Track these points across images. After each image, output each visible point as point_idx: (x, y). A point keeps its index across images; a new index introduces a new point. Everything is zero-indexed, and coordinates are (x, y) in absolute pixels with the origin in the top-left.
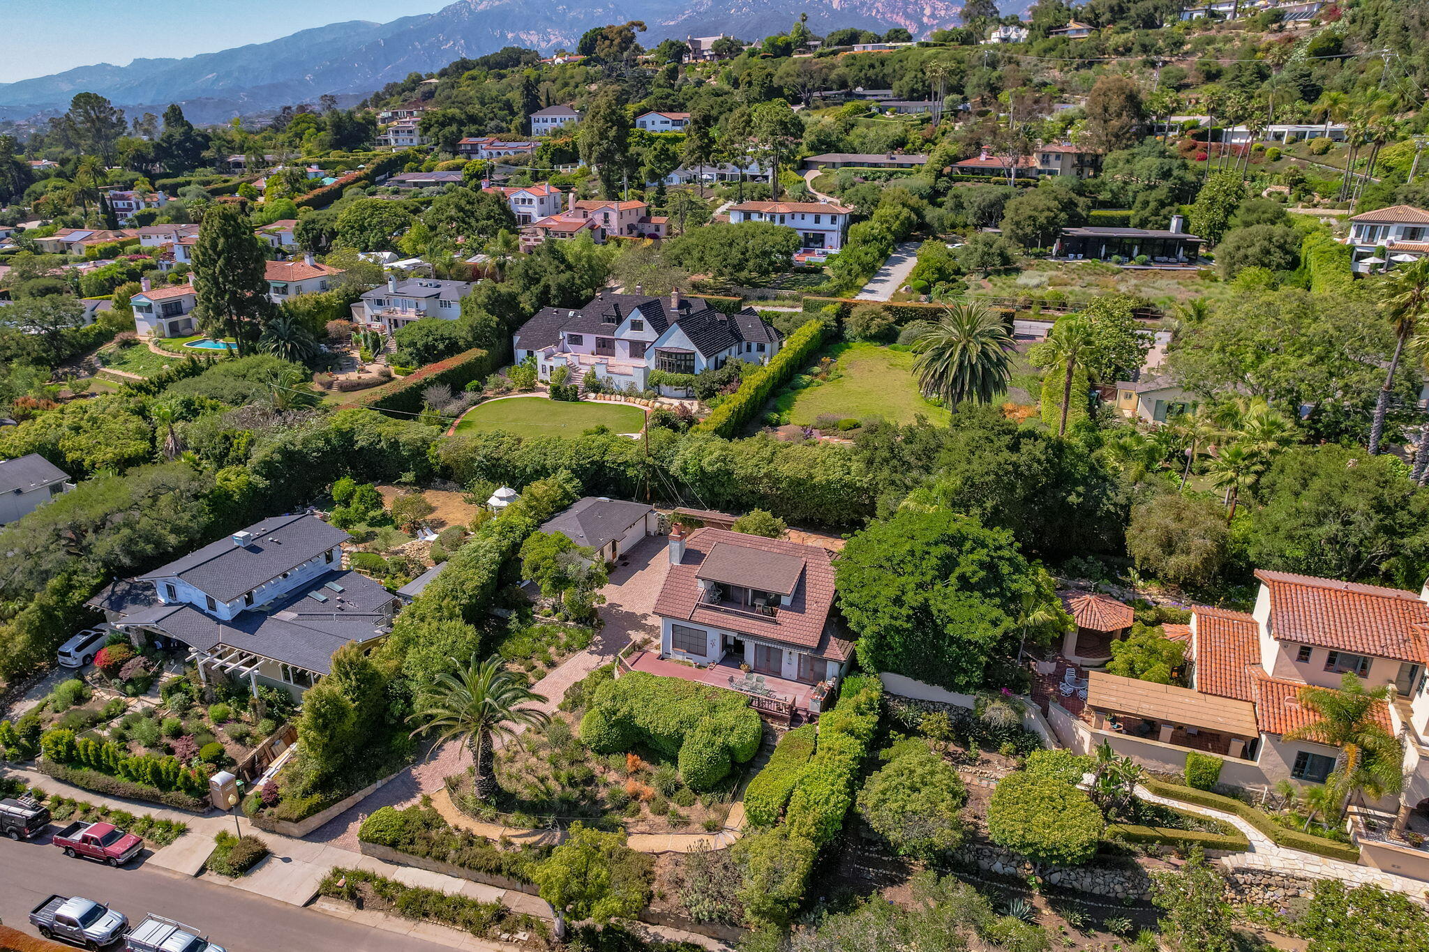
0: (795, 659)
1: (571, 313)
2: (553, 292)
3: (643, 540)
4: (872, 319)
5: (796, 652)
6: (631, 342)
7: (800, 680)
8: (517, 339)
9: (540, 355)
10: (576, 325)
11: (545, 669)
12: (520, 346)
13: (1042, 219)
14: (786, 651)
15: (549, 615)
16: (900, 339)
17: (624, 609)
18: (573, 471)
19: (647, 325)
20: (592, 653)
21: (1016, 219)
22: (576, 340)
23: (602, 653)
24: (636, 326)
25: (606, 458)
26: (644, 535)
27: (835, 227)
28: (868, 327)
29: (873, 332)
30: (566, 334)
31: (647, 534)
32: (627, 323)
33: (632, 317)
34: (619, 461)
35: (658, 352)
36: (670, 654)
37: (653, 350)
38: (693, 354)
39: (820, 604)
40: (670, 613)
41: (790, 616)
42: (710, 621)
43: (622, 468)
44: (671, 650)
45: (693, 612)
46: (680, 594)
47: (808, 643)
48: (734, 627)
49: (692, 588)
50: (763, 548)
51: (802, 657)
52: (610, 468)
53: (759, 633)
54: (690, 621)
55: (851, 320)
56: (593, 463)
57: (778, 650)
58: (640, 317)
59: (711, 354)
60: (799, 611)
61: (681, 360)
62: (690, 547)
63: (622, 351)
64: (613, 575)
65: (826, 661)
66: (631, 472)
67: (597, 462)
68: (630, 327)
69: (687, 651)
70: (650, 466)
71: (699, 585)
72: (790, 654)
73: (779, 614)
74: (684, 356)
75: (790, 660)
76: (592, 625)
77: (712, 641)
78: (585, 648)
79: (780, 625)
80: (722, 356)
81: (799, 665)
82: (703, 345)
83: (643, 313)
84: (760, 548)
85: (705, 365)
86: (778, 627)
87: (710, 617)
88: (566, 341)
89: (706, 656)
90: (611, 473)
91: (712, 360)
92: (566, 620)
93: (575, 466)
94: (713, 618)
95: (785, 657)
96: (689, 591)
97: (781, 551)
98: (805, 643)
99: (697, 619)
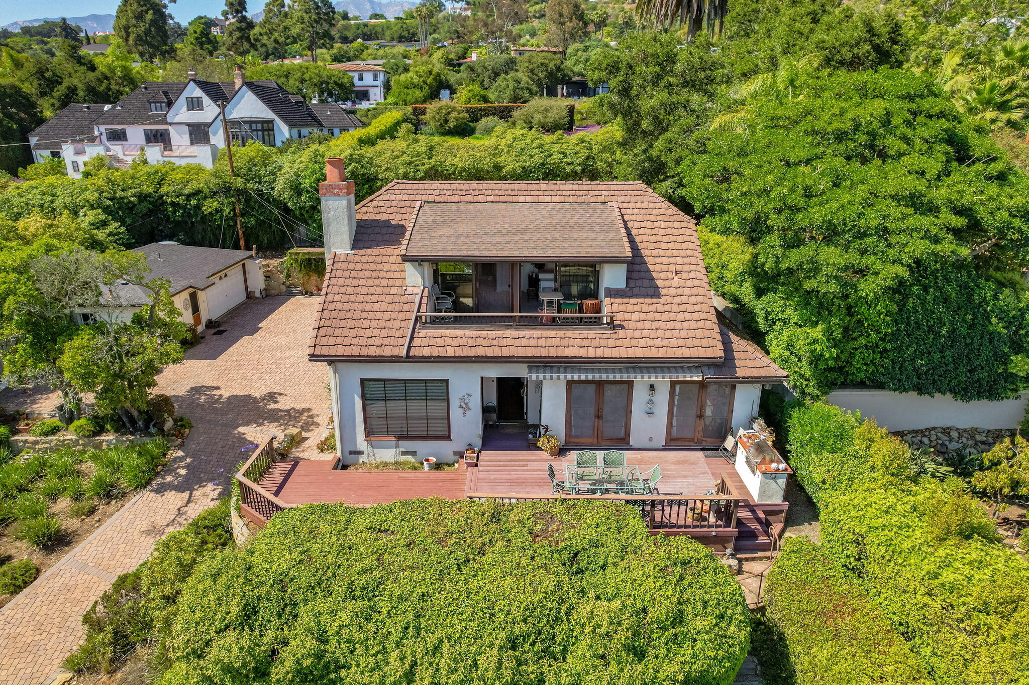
0: (662, 398)
1: (107, 107)
2: (81, 93)
3: (241, 304)
4: (449, 113)
5: (663, 381)
6: (188, 125)
7: (673, 443)
8: (33, 140)
9: (68, 151)
10: (115, 117)
11: (37, 558)
12: (38, 146)
13: (551, 66)
14: (641, 381)
15: (54, 431)
16: (478, 132)
17: (226, 394)
18: (107, 210)
19: (206, 101)
20: (161, 490)
21: (531, 66)
22: (118, 136)
23: (187, 485)
24: (194, 104)
25: (164, 189)
26: (242, 297)
27: (377, 83)
28: (446, 121)
29: (451, 125)
30: (103, 128)
31: (249, 295)
32: (182, 100)
33: (186, 94)
34: (187, 191)
35: (229, 125)
36: (361, 453)
37: (219, 124)
38: (271, 122)
39: (684, 275)
40: (355, 351)
41: (637, 308)
42: (451, 352)
43: (193, 202)
44: (361, 443)
45: (412, 338)
46: (368, 307)
47: (701, 353)
48: (521, 352)
49: (394, 290)
50: (521, 199)
51: (678, 387)
52: (173, 204)
53: (583, 353)
54: (409, 359)
55: (427, 116)
56: (142, 197)
57: (625, 386)
58: (198, 92)
59: (291, 125)
60: (652, 296)
61: (257, 130)
62: (365, 217)
63: (180, 138)
64: (200, 348)
65: (734, 387)
66: (209, 206)
67: (149, 195)
68: (185, 108)
69: (401, 437)
70: (240, 192)
71: (408, 282)
72: (652, 387)
73: (608, 306)
74: (259, 126)
75: (651, 402)
76: (161, 431)
77: (462, 399)
78: (148, 483)
79: (622, 327)
80: (305, 131)
81: (670, 411)
82: (281, 117)
83: (201, 88)
84: (515, 199)
85: (287, 135)
86: (621, 333)
87: (456, 342)
88: (104, 138)
89: (448, 438)
90: (175, 212)
91: (295, 132)
92: (96, 434)
93: (108, 202)
94: (463, 342)
95: (640, 396)
96: (389, 299)
97: (562, 199)
98: (695, 353)
99: (426, 352)
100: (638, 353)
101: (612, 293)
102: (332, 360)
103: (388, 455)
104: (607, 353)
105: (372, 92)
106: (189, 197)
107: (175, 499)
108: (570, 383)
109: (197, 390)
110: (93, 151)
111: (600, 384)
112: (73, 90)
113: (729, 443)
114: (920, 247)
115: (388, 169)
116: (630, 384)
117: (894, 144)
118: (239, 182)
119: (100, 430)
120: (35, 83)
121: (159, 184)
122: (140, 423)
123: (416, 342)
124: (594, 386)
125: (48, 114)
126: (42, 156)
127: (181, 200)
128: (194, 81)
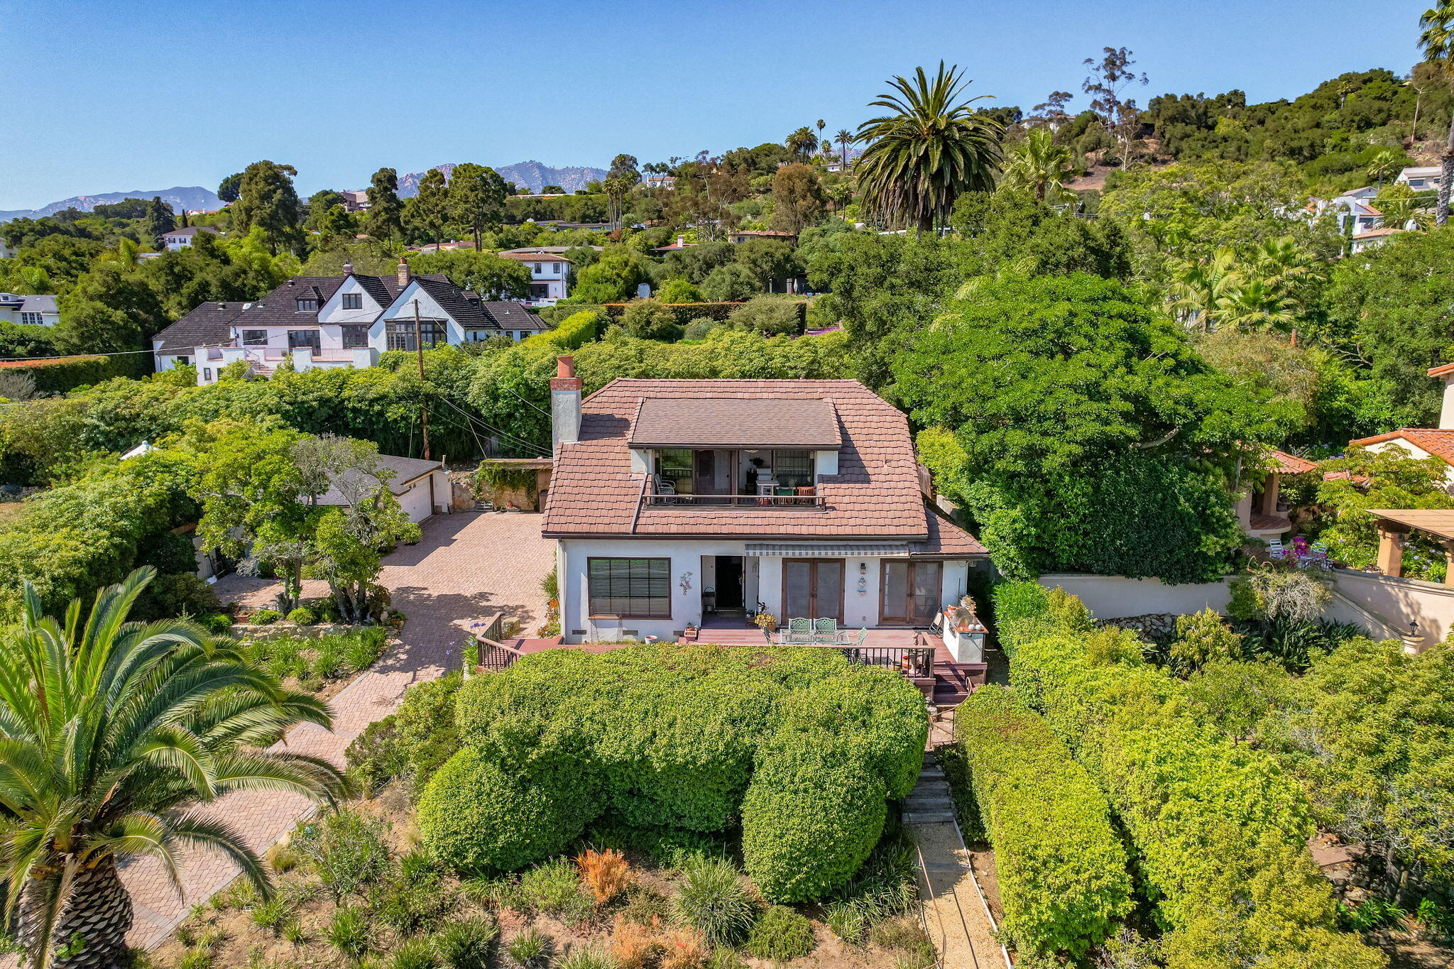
0: (874, 577)
1: (246, 306)
2: (213, 290)
3: (427, 520)
4: (652, 313)
5: (874, 558)
6: (343, 325)
7: (886, 622)
8: (158, 345)
9: (200, 357)
10: (256, 316)
12: (164, 352)
13: (778, 255)
14: (852, 558)
15: (272, 620)
16: (687, 335)
17: (435, 594)
19: (367, 299)
20: (384, 670)
21: (752, 256)
22: (255, 338)
23: (411, 665)
24: (352, 302)
25: (346, 394)
26: (427, 512)
27: (558, 276)
28: (648, 323)
29: (655, 328)
30: (240, 330)
31: (435, 510)
32: (338, 297)
33: (344, 289)
34: (371, 396)
35: (390, 324)
36: (584, 632)
37: (381, 323)
38: (444, 322)
39: (894, 464)
40: (585, 528)
41: (847, 492)
42: (674, 529)
43: (377, 408)
44: (585, 622)
45: (638, 517)
46: (596, 491)
47: (907, 531)
48: (739, 530)
49: (619, 477)
50: (740, 395)
51: (888, 566)
52: (354, 410)
53: (797, 530)
54: (635, 536)
55: (625, 316)
56: (323, 402)
57: (838, 565)
58: (357, 288)
59: (467, 327)
60: (862, 482)
61: (426, 332)
62: (590, 412)
63: (331, 342)
64: (393, 556)
65: (941, 566)
66: (394, 412)
67: (329, 400)
68: (340, 306)
69: (624, 616)
70: (428, 397)
71: (633, 469)
72: (863, 566)
73: (822, 490)
74: (430, 328)
75: (863, 580)
76: (379, 621)
77: (683, 578)
78: (370, 666)
79: (834, 509)
80: (481, 334)
81: (882, 590)
82: (455, 317)
83: (361, 283)
84: (733, 395)
85: (462, 339)
86: (832, 514)
87: (679, 521)
88: (241, 340)
89: (669, 617)
90: (355, 419)
91: (471, 334)
92: (315, 622)
93: (288, 407)
94: (685, 520)
95: (852, 574)
96: (615, 484)
97: (778, 395)
98: (900, 531)
99: (651, 529)
100: (848, 531)
101: (826, 479)
102: (563, 537)
103: (611, 633)
104: (820, 531)
105: (551, 286)
106: (372, 402)
107: (399, 679)
108: (786, 561)
109: (406, 590)
110: (231, 357)
111: (814, 562)
112: (204, 287)
113: (937, 620)
114: (1091, 429)
115: (593, 373)
116: (842, 561)
117: (1077, 341)
118: (429, 387)
119: (318, 619)
120: (163, 280)
121: (341, 387)
122: (357, 613)
123: (641, 521)
124: (808, 565)
125: (173, 314)
126: (167, 363)
127: (364, 406)
128: (354, 275)
